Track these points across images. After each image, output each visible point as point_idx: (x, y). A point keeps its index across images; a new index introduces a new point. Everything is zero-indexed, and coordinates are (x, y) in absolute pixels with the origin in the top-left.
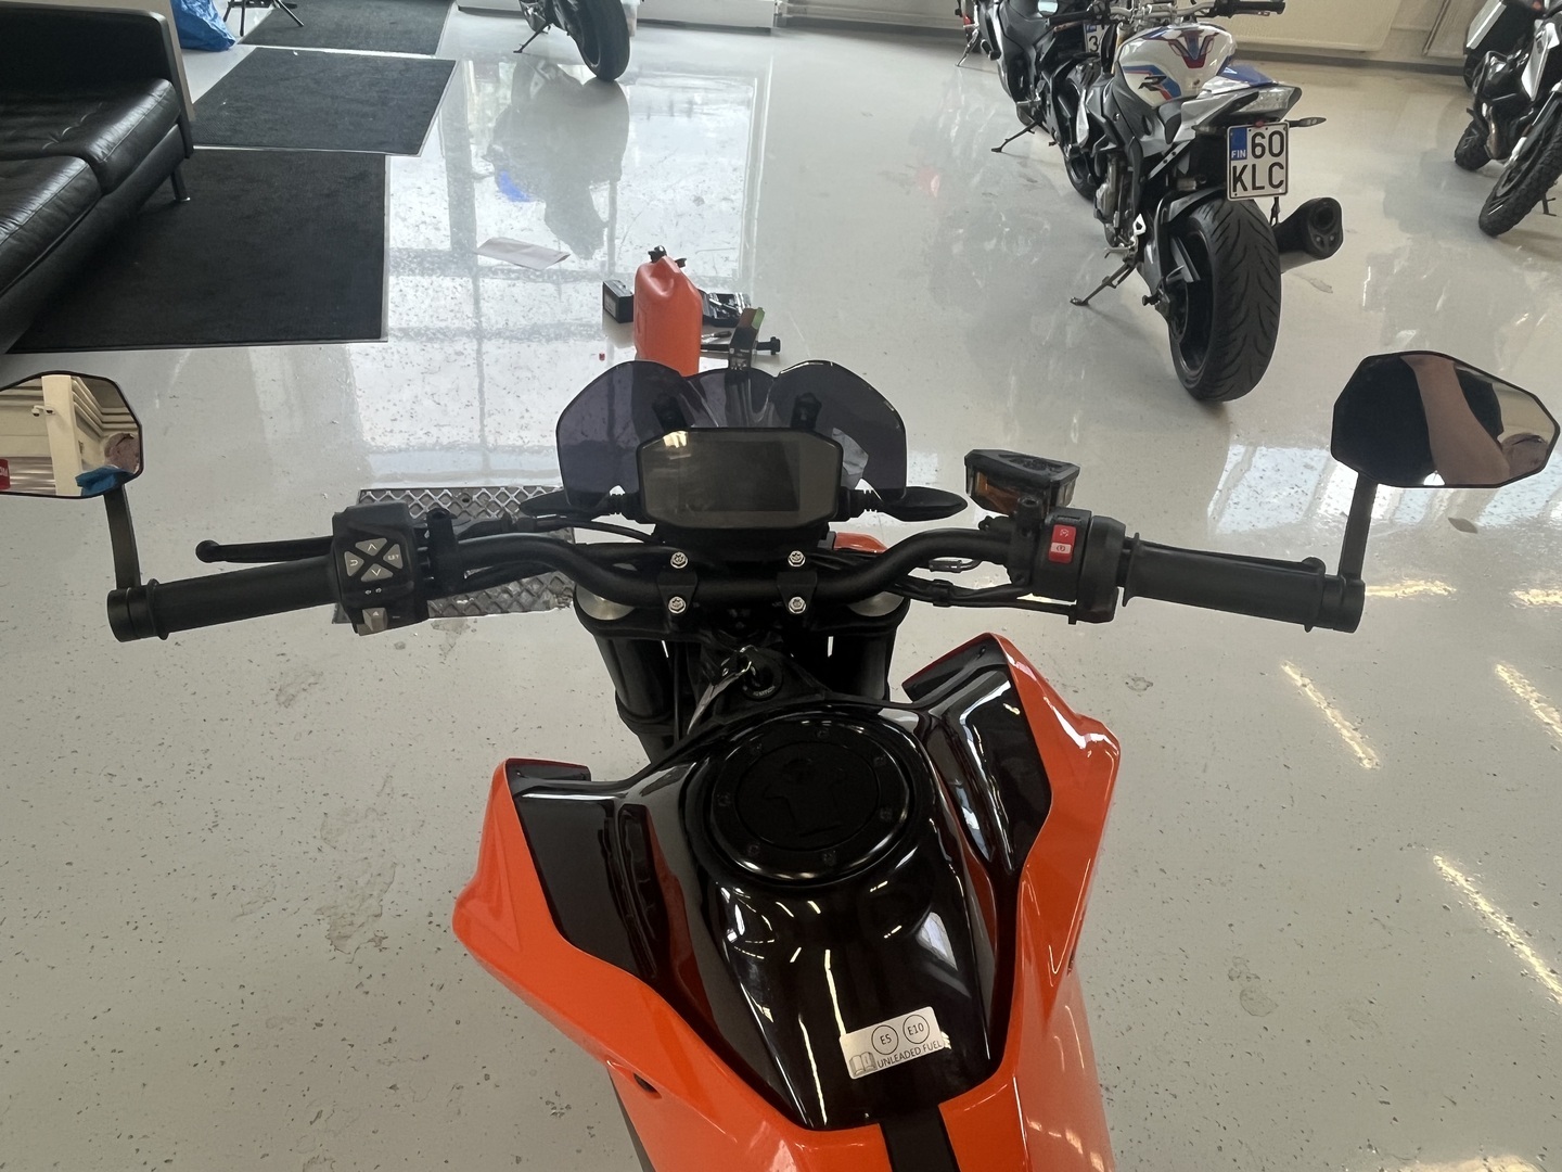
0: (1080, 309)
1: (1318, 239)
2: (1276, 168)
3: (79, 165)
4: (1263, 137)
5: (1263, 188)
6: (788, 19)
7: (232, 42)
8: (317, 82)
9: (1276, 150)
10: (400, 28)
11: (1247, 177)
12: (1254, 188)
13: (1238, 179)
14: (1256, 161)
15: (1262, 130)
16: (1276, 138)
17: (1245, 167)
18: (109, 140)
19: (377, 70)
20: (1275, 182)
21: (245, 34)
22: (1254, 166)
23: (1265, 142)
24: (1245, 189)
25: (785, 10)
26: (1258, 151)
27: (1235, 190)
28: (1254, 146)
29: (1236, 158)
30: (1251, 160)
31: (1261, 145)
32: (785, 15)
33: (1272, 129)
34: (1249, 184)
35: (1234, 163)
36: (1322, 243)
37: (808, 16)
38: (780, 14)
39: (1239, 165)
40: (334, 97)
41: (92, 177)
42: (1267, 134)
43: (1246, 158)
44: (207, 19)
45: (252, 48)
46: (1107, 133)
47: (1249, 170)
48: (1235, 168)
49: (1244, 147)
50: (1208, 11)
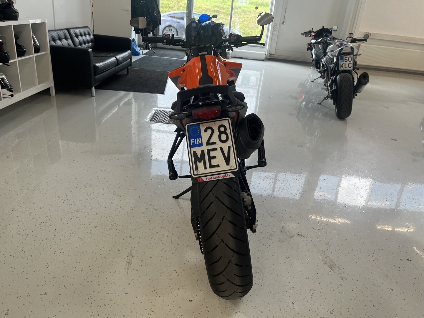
0: (319, 105)
1: (363, 81)
2: (350, 64)
3: (114, 58)
4: (347, 58)
5: (347, 68)
6: (269, 58)
7: (140, 54)
8: (157, 61)
9: (350, 60)
10: (176, 55)
11: (344, 66)
12: (345, 68)
13: (342, 66)
14: (346, 63)
15: (347, 56)
16: (350, 58)
17: (343, 64)
18: (119, 57)
19: (170, 60)
20: (350, 67)
21: (143, 53)
22: (345, 64)
23: (348, 59)
24: (343, 68)
25: (268, 56)
26: (346, 60)
27: (341, 68)
28: (345, 59)
29: (341, 62)
30: (344, 62)
31: (347, 59)
32: (268, 57)
33: (349, 56)
34: (344, 67)
35: (341, 63)
36: (364, 82)
37: (274, 58)
38: (267, 57)
39: (342, 63)
40: (160, 64)
41: (116, 61)
42: (348, 57)
43: (343, 62)
44: (136, 49)
45: (144, 56)
46: (325, 66)
47: (344, 64)
48: (341, 64)
49: (343, 60)
50: (350, 42)
